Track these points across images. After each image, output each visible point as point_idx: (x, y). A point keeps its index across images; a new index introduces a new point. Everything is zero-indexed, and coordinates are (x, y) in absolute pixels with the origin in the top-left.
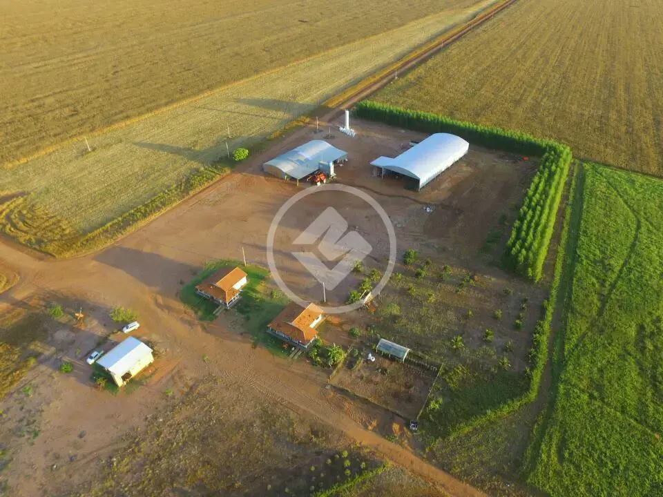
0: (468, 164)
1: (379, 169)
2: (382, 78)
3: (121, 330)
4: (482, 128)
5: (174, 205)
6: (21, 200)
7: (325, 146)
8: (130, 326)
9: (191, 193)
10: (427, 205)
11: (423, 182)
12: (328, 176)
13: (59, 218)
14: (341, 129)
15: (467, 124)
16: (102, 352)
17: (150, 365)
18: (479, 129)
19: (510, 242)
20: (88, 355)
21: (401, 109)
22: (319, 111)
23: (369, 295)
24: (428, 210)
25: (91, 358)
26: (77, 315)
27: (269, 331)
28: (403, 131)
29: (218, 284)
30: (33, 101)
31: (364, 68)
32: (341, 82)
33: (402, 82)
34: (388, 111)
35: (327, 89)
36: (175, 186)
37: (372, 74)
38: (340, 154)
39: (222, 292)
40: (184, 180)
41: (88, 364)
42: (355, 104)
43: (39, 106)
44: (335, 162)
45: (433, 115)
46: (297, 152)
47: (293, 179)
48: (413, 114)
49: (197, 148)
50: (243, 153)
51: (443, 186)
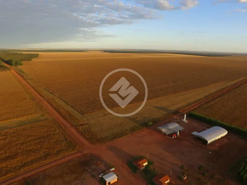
0: (227, 139)
1: (194, 136)
2: (199, 104)
3: (109, 169)
4: (234, 126)
5: (128, 136)
6: (87, 126)
7: (177, 125)
8: (112, 169)
9: (134, 133)
10: (210, 151)
11: (209, 142)
12: (177, 135)
13: (97, 133)
14: (183, 120)
15: (228, 124)
16: (104, 174)
17: (116, 182)
18: (232, 127)
19: (240, 170)
20: (100, 174)
21: (204, 116)
22: (176, 112)
23: (186, 177)
24: (210, 152)
25: (101, 175)
26: (98, 162)
27: (152, 181)
28: (204, 124)
29: (139, 163)
30: (94, 98)
31: (193, 100)
32: (184, 104)
33: (205, 106)
34: (199, 116)
35: (179, 106)
36: (129, 130)
37: (195, 102)
38: (181, 128)
39: (140, 165)
40: (132, 128)
41: (99, 177)
42: (188, 112)
43: (95, 100)
44: (179, 131)
45: (215, 119)
46: (167, 126)
47: (165, 134)
48: (208, 118)
49: (137, 119)
50: (151, 123)
51: (216, 145)
